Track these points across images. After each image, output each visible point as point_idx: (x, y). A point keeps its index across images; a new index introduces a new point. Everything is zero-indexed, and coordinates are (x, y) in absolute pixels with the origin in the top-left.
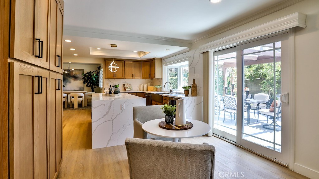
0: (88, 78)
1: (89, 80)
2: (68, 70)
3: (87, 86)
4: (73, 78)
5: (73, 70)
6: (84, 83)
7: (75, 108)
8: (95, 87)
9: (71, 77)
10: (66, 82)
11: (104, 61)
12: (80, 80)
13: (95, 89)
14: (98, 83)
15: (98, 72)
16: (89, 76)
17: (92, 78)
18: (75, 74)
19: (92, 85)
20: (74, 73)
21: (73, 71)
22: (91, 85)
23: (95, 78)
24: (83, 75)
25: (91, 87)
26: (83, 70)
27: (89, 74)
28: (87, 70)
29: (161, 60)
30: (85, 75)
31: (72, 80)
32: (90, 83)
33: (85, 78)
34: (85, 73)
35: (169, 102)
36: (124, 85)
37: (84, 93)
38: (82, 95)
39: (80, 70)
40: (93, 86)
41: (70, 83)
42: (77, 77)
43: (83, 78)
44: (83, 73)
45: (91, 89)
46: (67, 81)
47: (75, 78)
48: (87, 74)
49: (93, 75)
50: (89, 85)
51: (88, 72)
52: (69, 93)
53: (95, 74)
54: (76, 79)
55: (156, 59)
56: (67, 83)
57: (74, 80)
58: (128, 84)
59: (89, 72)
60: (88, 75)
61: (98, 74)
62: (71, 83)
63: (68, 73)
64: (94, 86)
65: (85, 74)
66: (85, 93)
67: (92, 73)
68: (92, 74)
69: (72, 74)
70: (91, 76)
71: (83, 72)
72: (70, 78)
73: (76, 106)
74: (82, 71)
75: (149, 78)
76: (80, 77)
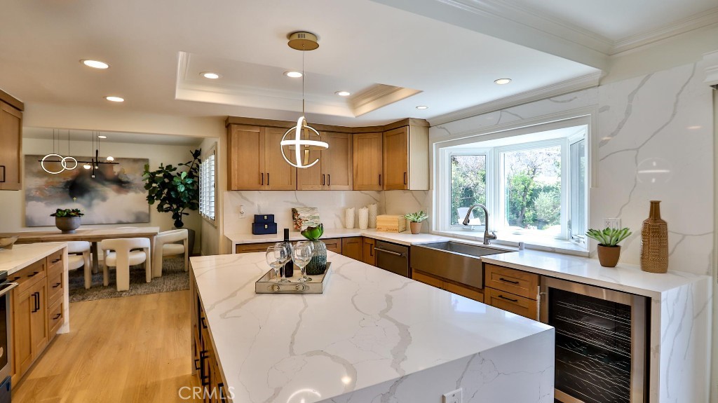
0: (163, 185)
1: (166, 191)
2: (95, 162)
3: (160, 208)
4: (115, 186)
5: (110, 159)
6: (151, 199)
7: (119, 290)
8: (186, 210)
9: (106, 183)
10: (92, 199)
11: (223, 127)
12: (136, 192)
13: (184, 219)
14: (195, 201)
15: (195, 166)
16: (166, 180)
17: (177, 186)
18: (122, 172)
19: (175, 206)
20: (116, 169)
21: (110, 163)
22: (172, 206)
23: (186, 184)
24: (147, 176)
25: (171, 214)
26: (147, 160)
27: (164, 171)
28: (158, 160)
29: (427, 125)
30: (152, 178)
31: (110, 192)
32: (168, 199)
33: (154, 185)
34: (152, 170)
35: (538, 298)
36: (294, 212)
37: (150, 236)
38: (145, 242)
39: (136, 161)
40: (178, 208)
41: (104, 199)
42: (127, 182)
43: (148, 187)
44: (147, 171)
45: (174, 217)
46: (93, 194)
47: (121, 184)
48: (159, 172)
49: (179, 175)
50: (166, 206)
51: (163, 168)
52: (101, 238)
53: (184, 174)
54: (124, 187)
55: (411, 123)
56: (95, 202)
57: (118, 192)
58: (305, 207)
59: (164, 166)
60: (161, 175)
61: (194, 173)
62: (108, 201)
63: (93, 172)
64: (181, 209)
65: (153, 174)
66: (155, 234)
67: (175, 169)
68: (173, 173)
69: (109, 174)
70: (171, 177)
71: (147, 167)
72: (104, 184)
73: (123, 280)
74: (142, 165)
75: (378, 188)
76: (136, 182)
